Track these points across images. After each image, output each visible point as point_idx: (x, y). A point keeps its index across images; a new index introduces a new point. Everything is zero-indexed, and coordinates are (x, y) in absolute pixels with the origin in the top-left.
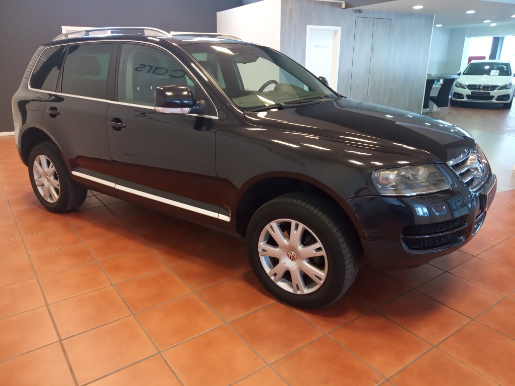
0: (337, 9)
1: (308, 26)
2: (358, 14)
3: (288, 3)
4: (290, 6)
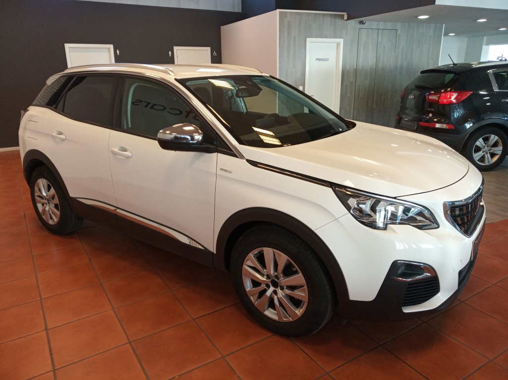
0: (339, 22)
1: (307, 39)
2: (362, 26)
3: (286, 16)
4: (288, 18)
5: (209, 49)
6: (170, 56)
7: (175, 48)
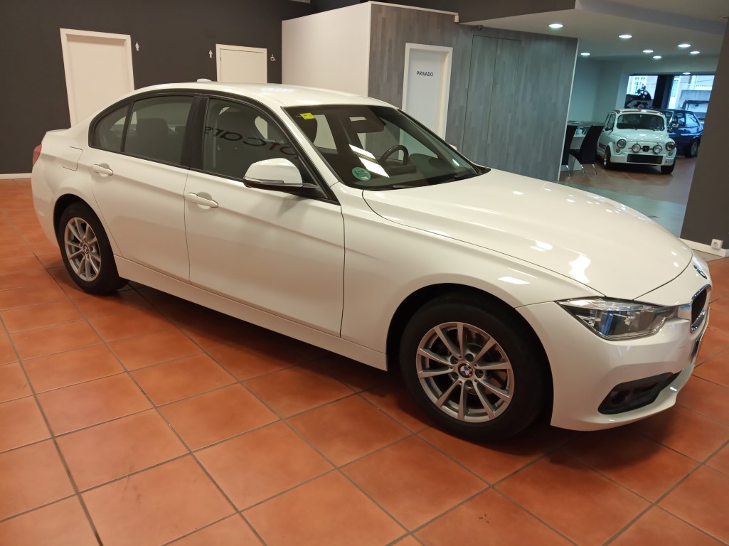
0: (448, 24)
1: (407, 44)
2: (476, 32)
3: (380, 12)
4: (383, 15)
5: (265, 50)
6: (211, 57)
7: (218, 47)
